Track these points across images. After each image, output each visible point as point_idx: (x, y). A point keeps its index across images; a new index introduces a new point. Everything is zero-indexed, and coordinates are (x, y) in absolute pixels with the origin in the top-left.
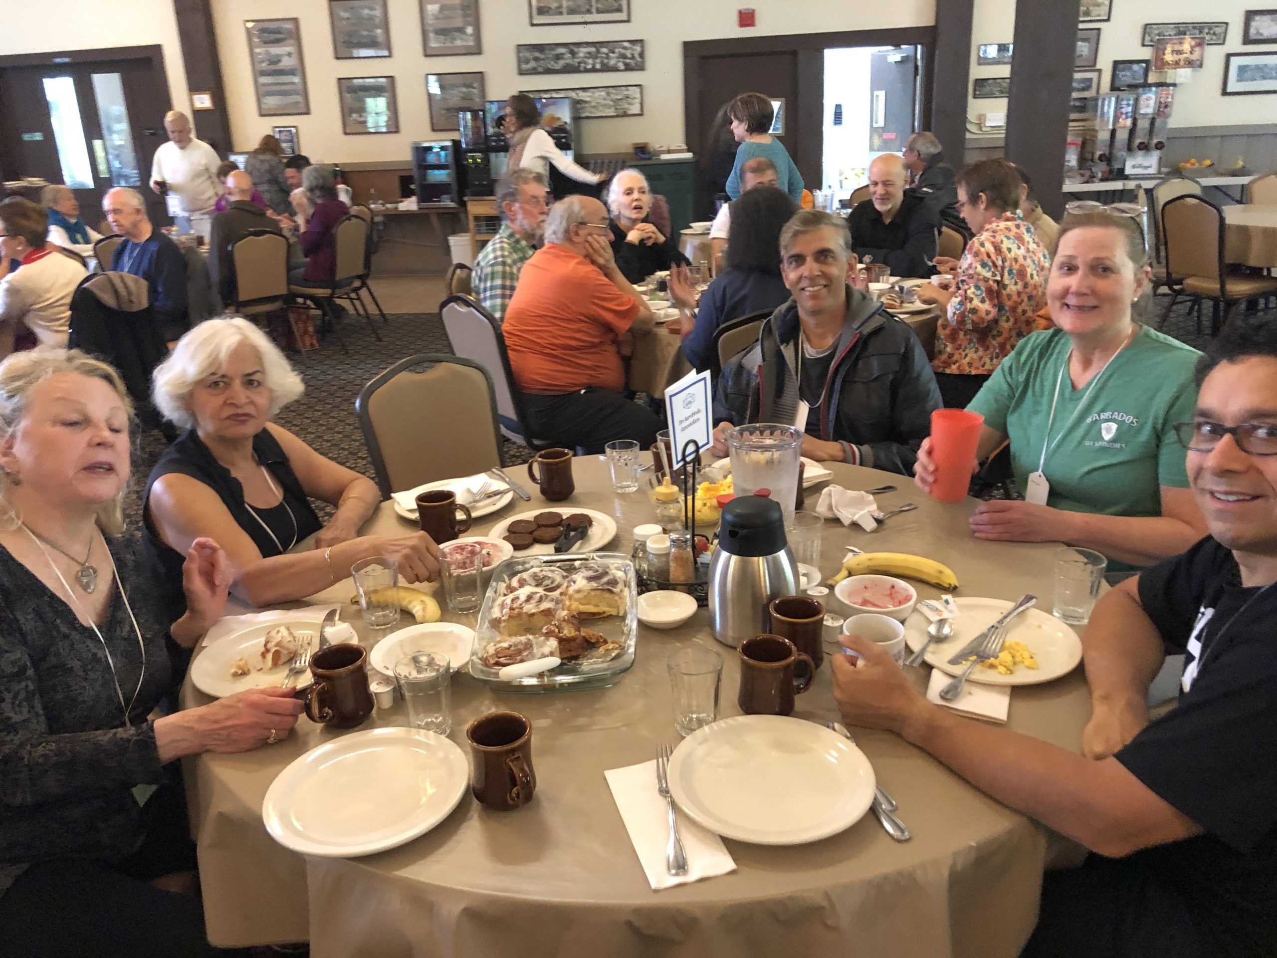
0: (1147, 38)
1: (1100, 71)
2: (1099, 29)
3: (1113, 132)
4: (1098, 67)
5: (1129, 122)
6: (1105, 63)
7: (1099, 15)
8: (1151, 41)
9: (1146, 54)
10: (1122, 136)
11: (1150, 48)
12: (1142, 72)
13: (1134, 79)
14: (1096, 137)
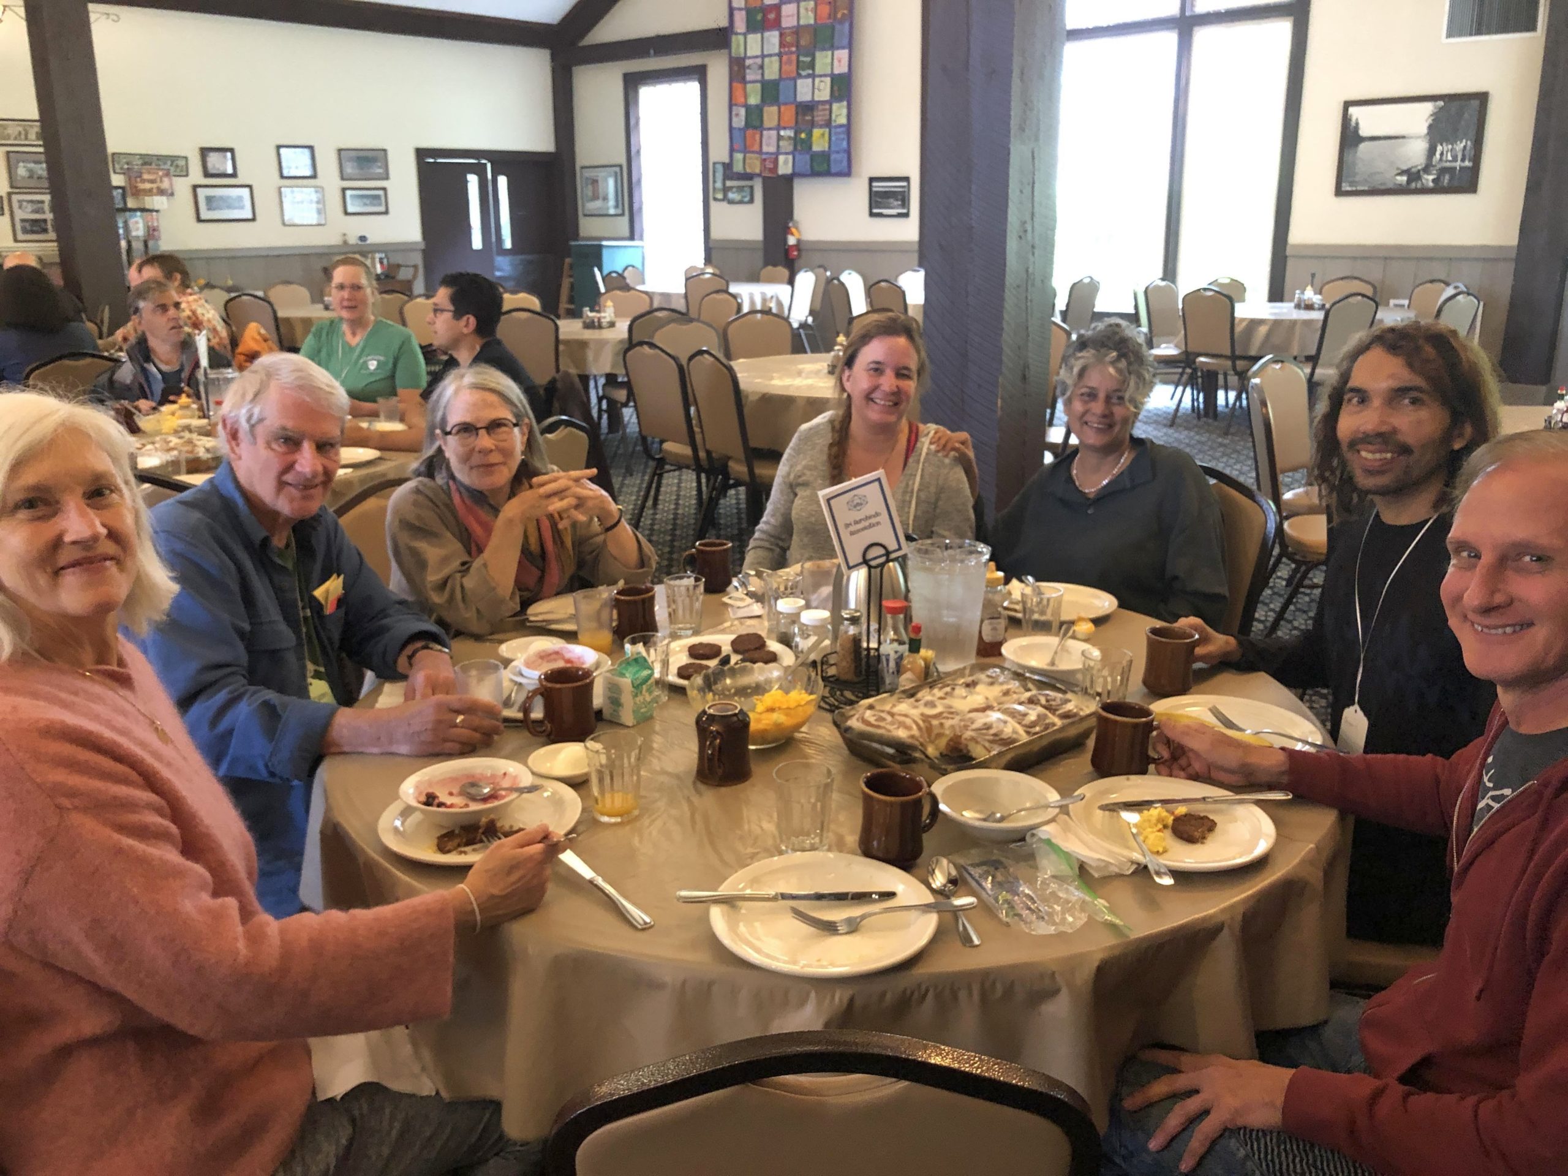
0: (117, 166)
8: (121, 169)
11: (122, 175)
12: (119, 197)
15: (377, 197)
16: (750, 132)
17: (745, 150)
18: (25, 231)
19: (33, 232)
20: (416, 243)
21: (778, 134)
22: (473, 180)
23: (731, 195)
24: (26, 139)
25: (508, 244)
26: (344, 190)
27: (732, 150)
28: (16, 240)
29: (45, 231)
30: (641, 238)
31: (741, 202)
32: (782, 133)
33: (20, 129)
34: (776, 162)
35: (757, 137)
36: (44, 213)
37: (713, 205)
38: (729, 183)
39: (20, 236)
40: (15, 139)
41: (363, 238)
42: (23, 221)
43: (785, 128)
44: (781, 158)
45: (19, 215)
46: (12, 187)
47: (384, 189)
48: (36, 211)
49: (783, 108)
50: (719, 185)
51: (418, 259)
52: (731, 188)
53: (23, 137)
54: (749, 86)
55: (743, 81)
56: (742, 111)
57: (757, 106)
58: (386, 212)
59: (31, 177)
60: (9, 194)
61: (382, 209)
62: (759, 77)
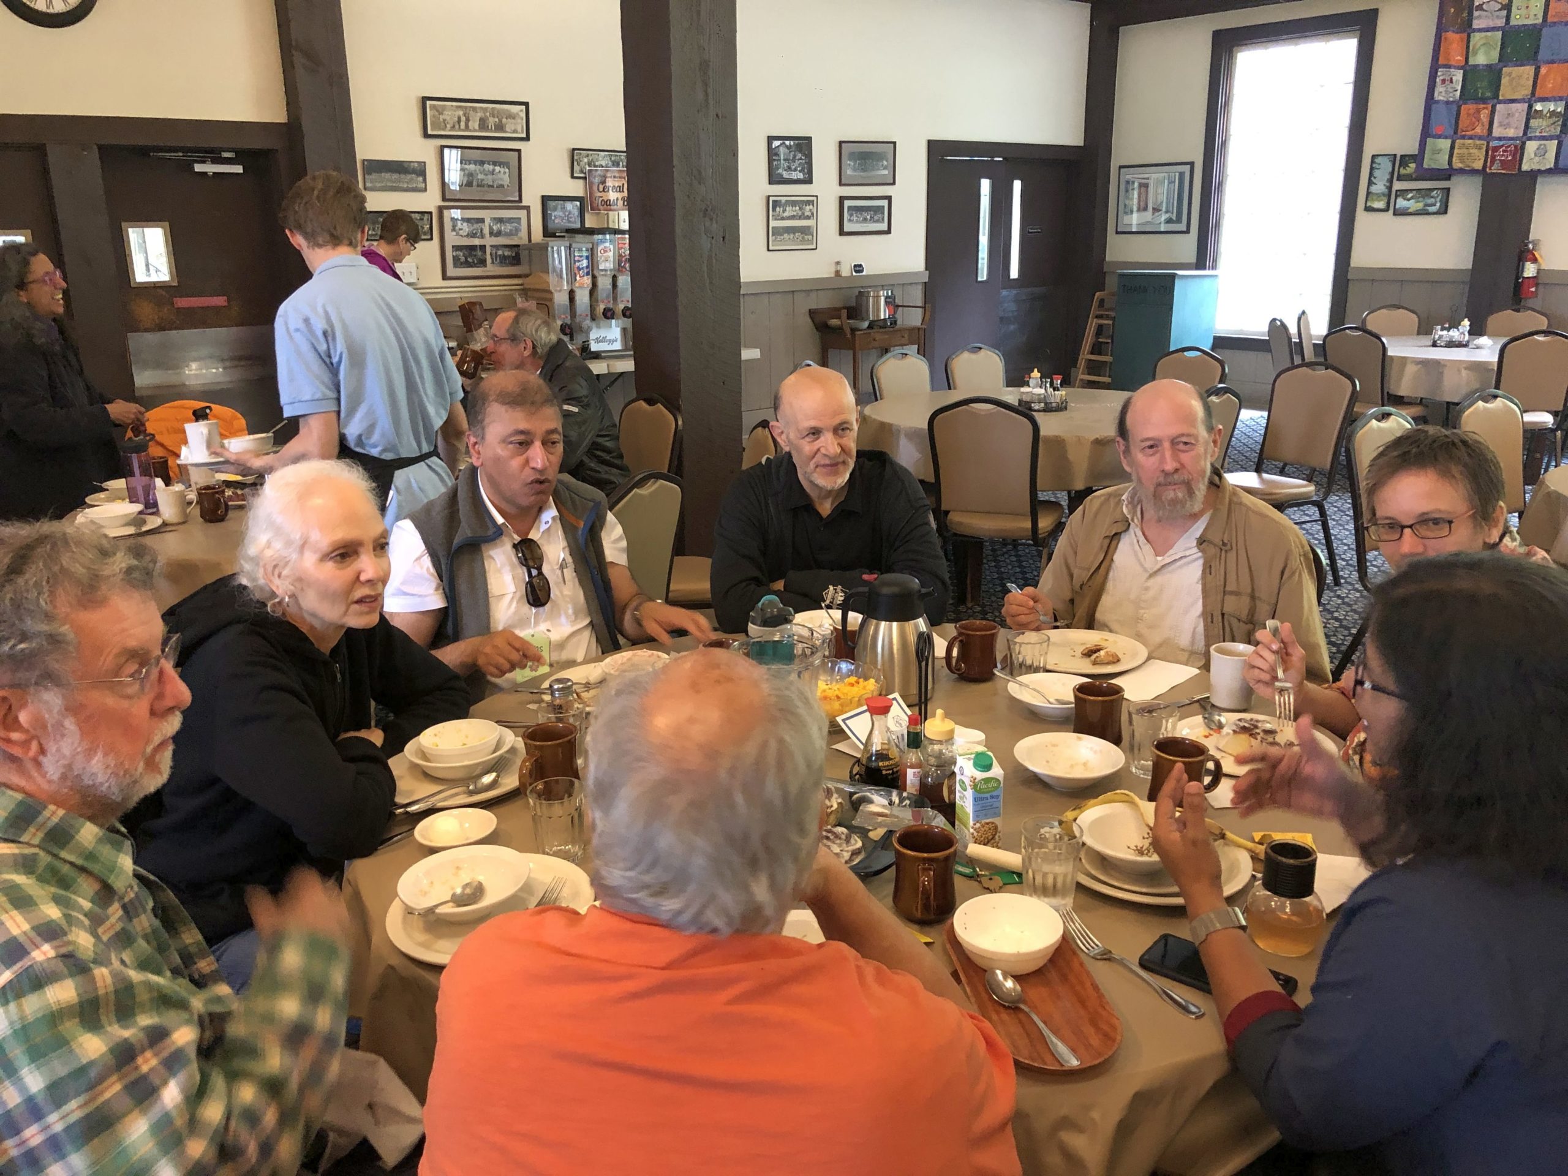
0: (576, 168)
1: (527, 208)
2: (519, 151)
3: (572, 293)
4: (524, 203)
5: (587, 281)
6: (532, 198)
7: (515, 131)
8: (582, 172)
9: (576, 188)
10: (583, 298)
11: (581, 182)
12: (576, 212)
13: (570, 222)
14: (551, 300)
15: (880, 209)
16: (1468, 108)
17: (1456, 133)
18: (457, 262)
19: (468, 264)
20: (917, 274)
21: (1530, 107)
22: (985, 185)
23: (1401, 203)
24: (467, 128)
25: (1014, 273)
26: (842, 199)
27: (1426, 133)
28: (445, 277)
29: (483, 262)
30: (1214, 267)
31: (1423, 213)
32: (1538, 107)
33: (461, 113)
34: (1519, 151)
35: (1484, 115)
36: (482, 236)
37: (1362, 219)
38: (1398, 185)
39: (451, 271)
40: (453, 127)
41: (858, 268)
42: (456, 248)
43: (1543, 100)
44: (1531, 146)
45: (451, 239)
46: (444, 199)
47: (889, 198)
48: (472, 235)
49: (1543, 70)
50: (1379, 187)
51: (917, 296)
52: (1401, 193)
53: (463, 124)
54: (1476, 38)
55: (1467, 28)
56: (1458, 76)
57: (1489, 67)
58: (889, 231)
59: (469, 184)
60: (441, 209)
61: (884, 227)
62: (1501, 22)
